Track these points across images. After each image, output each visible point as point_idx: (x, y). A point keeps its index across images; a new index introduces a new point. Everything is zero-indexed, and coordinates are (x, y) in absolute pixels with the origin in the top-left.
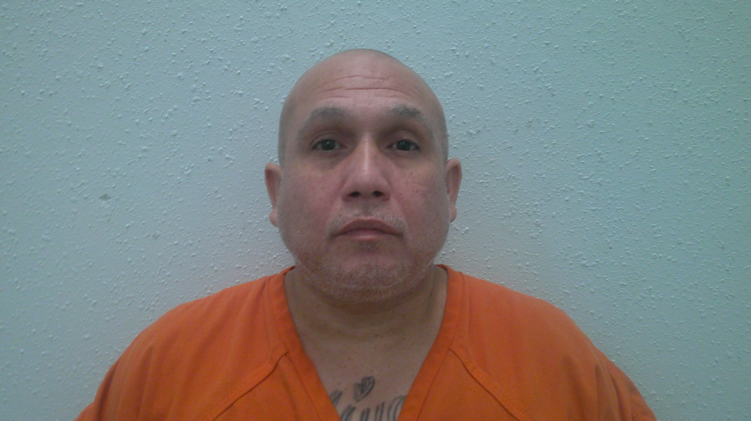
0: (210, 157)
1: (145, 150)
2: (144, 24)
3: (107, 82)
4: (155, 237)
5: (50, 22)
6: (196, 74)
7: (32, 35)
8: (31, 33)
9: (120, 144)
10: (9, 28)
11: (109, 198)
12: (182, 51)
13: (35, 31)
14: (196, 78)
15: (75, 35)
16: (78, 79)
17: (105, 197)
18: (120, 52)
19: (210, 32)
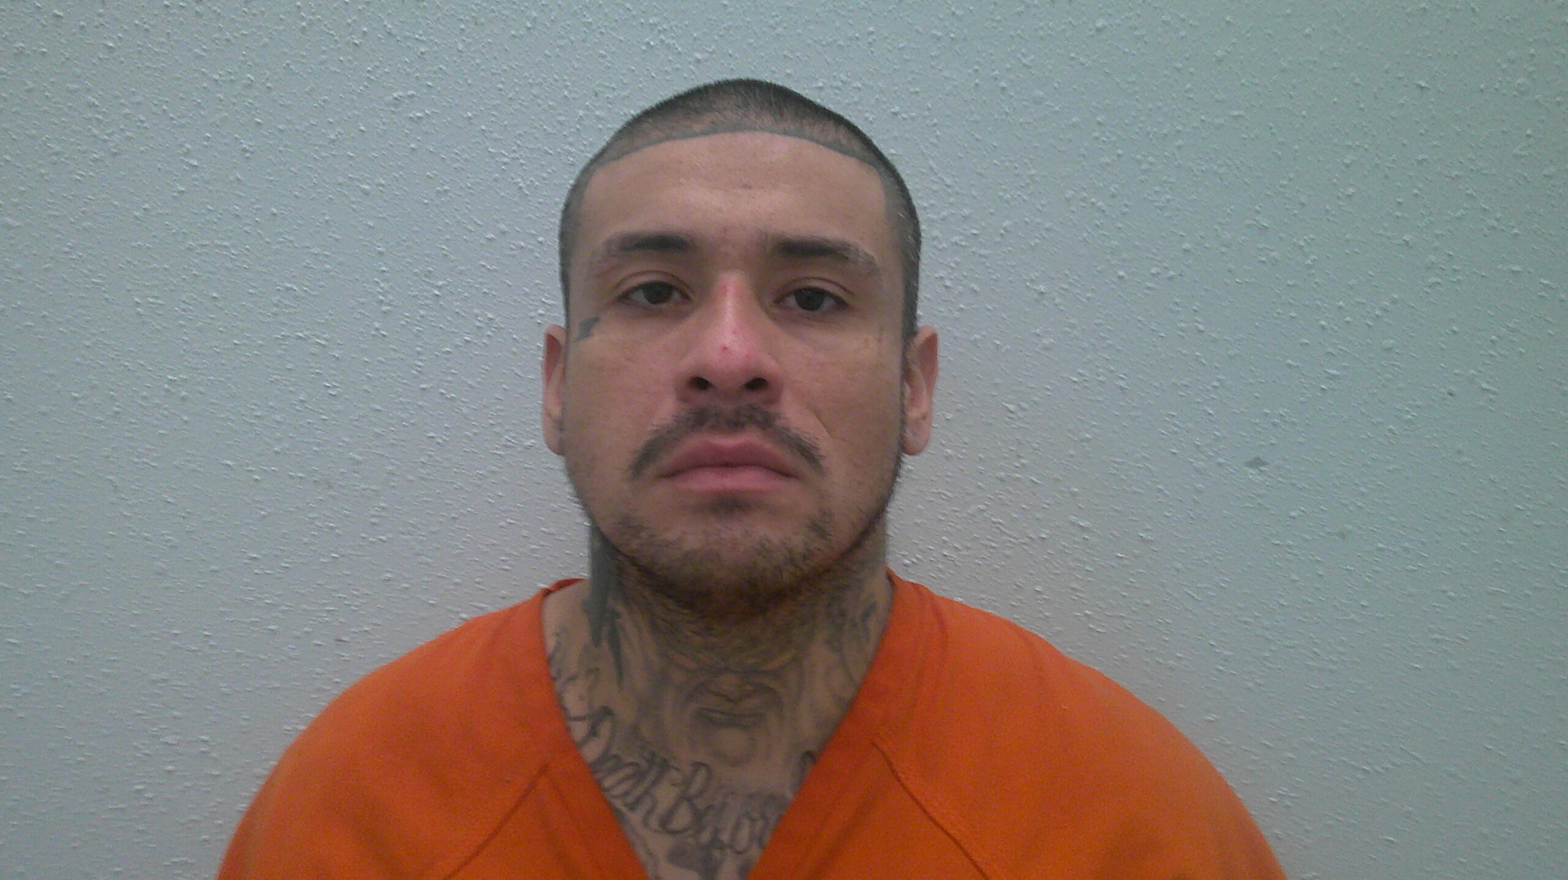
0: (1453, 388)
1: (1333, 377)
2: (1349, 147)
3: (1273, 254)
4: (1342, 536)
5: (1179, 147)
6: (1437, 236)
7: (1144, 172)
8: (1144, 166)
9: (1289, 366)
10: (1105, 160)
11: (1264, 464)
12: (1416, 195)
13: (1151, 164)
14: (1437, 244)
15: (1223, 170)
16: (1223, 250)
17: (1256, 463)
18: (1303, 199)
19: (1470, 159)
